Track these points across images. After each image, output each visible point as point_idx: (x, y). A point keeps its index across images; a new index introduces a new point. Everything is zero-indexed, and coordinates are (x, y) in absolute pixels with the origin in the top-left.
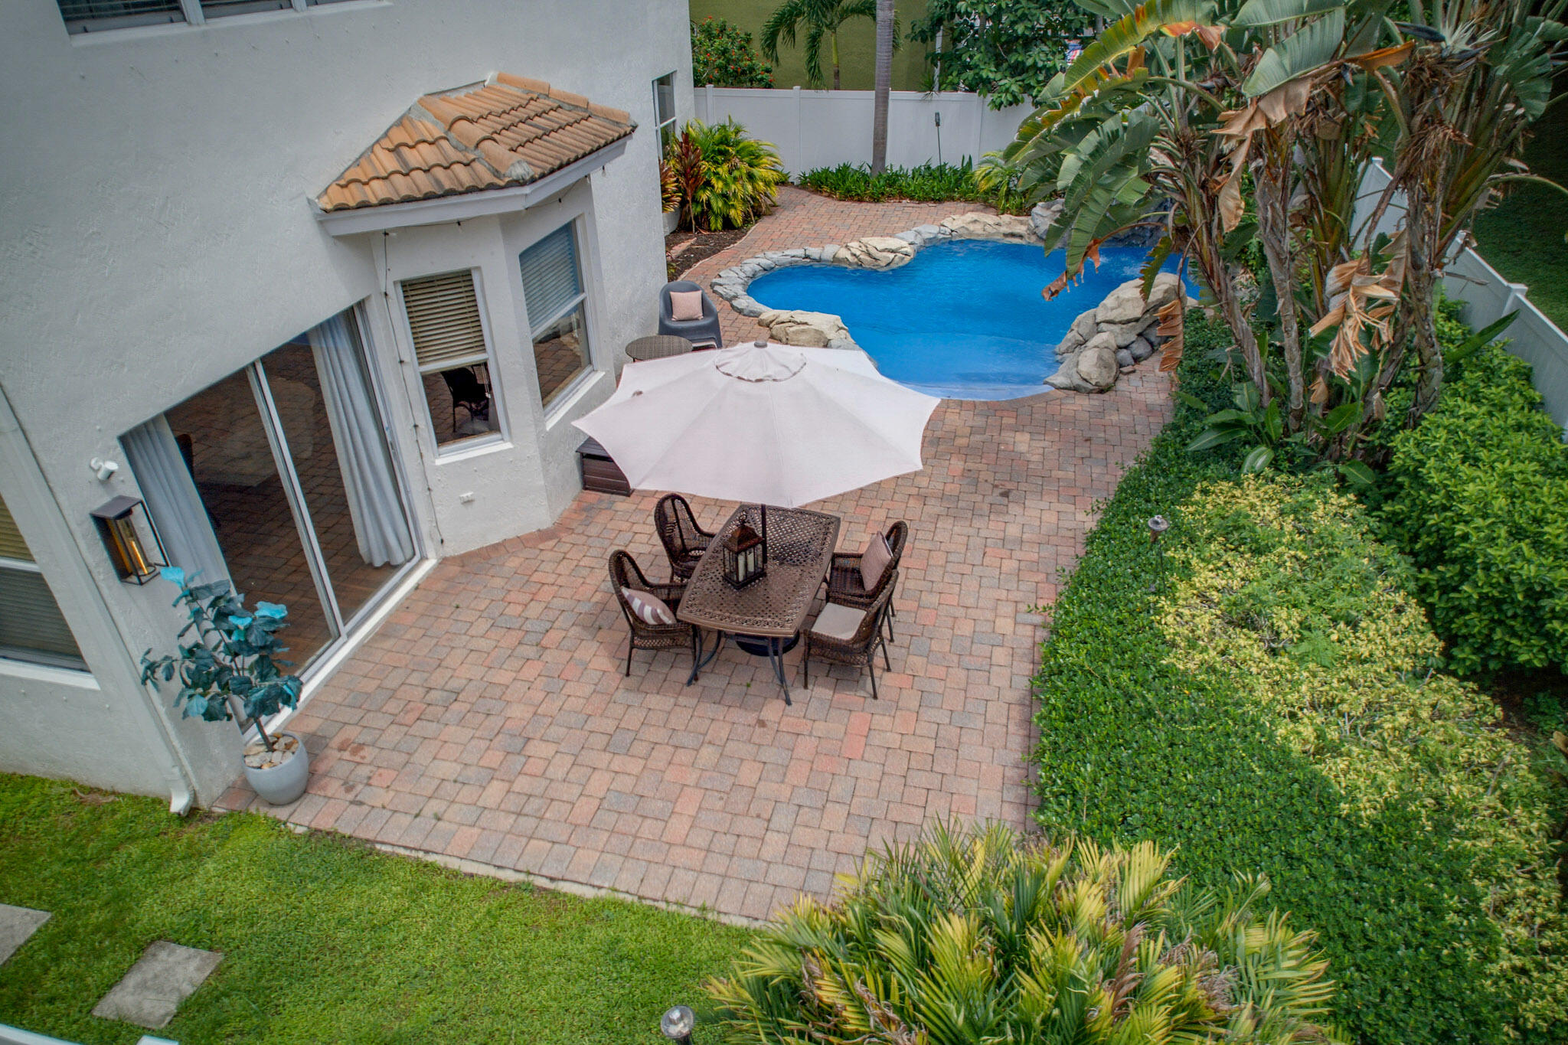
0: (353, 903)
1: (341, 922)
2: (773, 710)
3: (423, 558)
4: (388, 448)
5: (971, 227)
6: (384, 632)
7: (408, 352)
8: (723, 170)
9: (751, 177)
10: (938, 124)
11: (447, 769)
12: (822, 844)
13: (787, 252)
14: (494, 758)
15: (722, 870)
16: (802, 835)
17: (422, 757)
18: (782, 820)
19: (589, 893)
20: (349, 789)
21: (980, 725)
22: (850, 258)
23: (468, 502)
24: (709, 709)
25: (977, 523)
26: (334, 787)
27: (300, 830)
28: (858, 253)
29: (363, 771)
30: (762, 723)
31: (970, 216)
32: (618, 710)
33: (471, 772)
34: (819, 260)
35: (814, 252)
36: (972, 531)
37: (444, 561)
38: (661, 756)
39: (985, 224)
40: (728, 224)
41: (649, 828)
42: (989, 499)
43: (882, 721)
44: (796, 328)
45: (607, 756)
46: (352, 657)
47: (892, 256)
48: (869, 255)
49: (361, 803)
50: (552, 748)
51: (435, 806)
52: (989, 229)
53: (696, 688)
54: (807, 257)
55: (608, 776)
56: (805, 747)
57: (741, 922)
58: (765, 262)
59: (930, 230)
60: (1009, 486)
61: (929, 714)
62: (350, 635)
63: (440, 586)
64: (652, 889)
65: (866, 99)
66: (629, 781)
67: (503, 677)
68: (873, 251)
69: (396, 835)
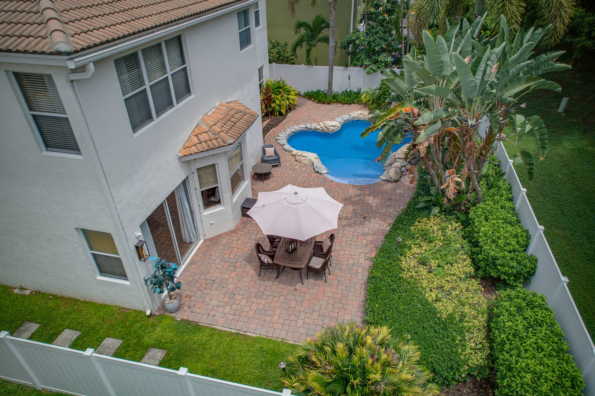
0: (196, 338)
1: (194, 343)
2: (299, 286)
3: (200, 240)
4: (192, 212)
5: (360, 116)
6: (191, 263)
7: (198, 186)
8: (279, 97)
9: (288, 99)
10: (349, 79)
11: (215, 303)
12: (312, 322)
13: (300, 126)
14: (226, 300)
15: (287, 329)
16: (308, 321)
17: (207, 299)
18: (302, 316)
19: (254, 335)
20: (190, 308)
21: (353, 290)
22: (320, 128)
23: (212, 224)
24: (282, 286)
25: (356, 227)
26: (186, 308)
27: (179, 319)
28: (323, 127)
29: (193, 303)
30: (296, 290)
31: (360, 112)
32: (258, 286)
33: (221, 303)
34: (310, 129)
35: (309, 126)
36: (354, 230)
37: (205, 240)
38: (270, 298)
39: (364, 115)
40: (281, 114)
41: (268, 319)
42: (360, 220)
43: (328, 289)
44: (303, 158)
45: (256, 299)
46: (184, 271)
47: (333, 128)
48: (326, 128)
49: (193, 312)
50: (241, 297)
51: (212, 313)
52: (365, 116)
53: (278, 279)
54: (306, 128)
55: (257, 304)
56: (308, 296)
57: (292, 342)
58: (293, 130)
59: (346, 117)
60: (366, 215)
61: (340, 287)
62: (183, 264)
63: (205, 248)
64: (270, 334)
65: (325, 69)
66: (262, 306)
67: (226, 276)
68: (327, 126)
69: (204, 320)
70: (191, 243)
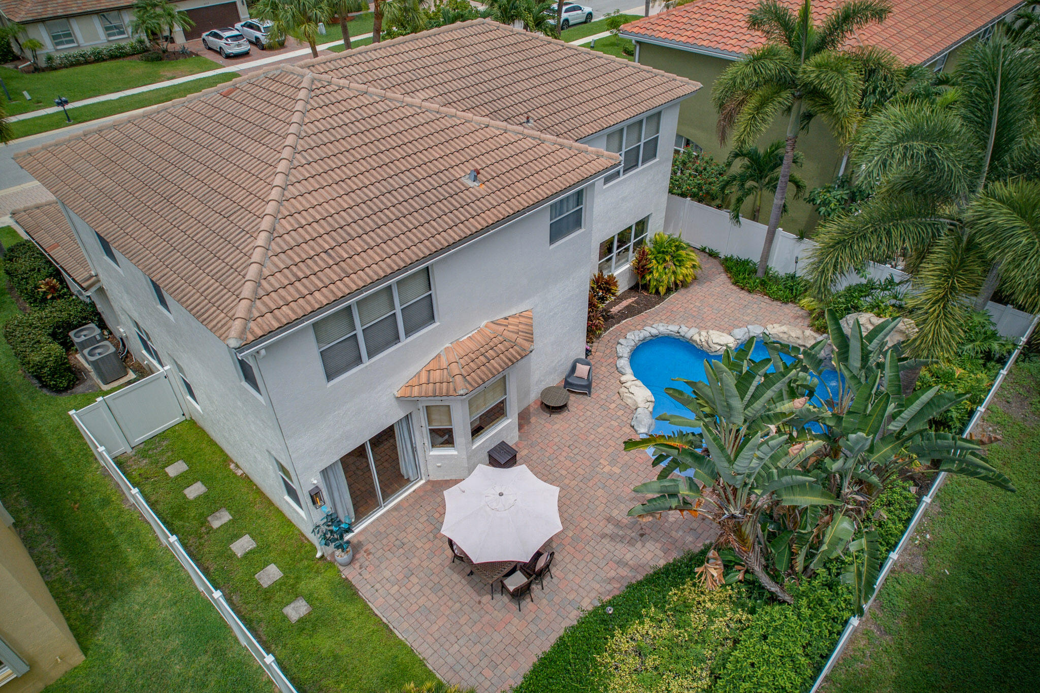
0: (345, 609)
1: (340, 614)
2: (486, 598)
3: (421, 479)
4: (414, 450)
5: (781, 335)
6: (395, 508)
7: (424, 422)
8: (660, 268)
10: (796, 262)
11: (387, 573)
12: (468, 655)
13: (669, 328)
14: (400, 577)
15: (435, 649)
16: (464, 650)
17: (383, 566)
18: (461, 642)
19: (400, 637)
20: (361, 568)
21: (544, 639)
22: (698, 341)
23: (439, 467)
24: (468, 589)
25: (619, 546)
26: (357, 565)
27: (344, 577)
28: (703, 340)
29: (367, 563)
30: (480, 602)
31: (784, 328)
32: (442, 574)
33: (392, 578)
34: (683, 337)
35: (684, 330)
36: (613, 549)
37: (428, 482)
38: (445, 598)
39: (790, 336)
40: (657, 292)
41: (427, 624)
42: (633, 534)
43: (515, 621)
44: (628, 395)
45: (430, 592)
46: (383, 515)
47: (719, 347)
48: (708, 343)
49: (361, 575)
50: (417, 580)
51: (378, 586)
52: (791, 339)
53: (469, 578)
54: (679, 333)
55: (426, 599)
56: (487, 617)
57: (431, 668)
58: (654, 332)
59: (756, 330)
60: (647, 531)
61: (532, 626)
62: (385, 506)
63: (422, 494)
64: (415, 645)
65: (762, 229)
66: (430, 604)
67: (419, 545)
68: (710, 342)
69: (365, 592)
70: (408, 480)
